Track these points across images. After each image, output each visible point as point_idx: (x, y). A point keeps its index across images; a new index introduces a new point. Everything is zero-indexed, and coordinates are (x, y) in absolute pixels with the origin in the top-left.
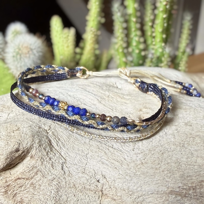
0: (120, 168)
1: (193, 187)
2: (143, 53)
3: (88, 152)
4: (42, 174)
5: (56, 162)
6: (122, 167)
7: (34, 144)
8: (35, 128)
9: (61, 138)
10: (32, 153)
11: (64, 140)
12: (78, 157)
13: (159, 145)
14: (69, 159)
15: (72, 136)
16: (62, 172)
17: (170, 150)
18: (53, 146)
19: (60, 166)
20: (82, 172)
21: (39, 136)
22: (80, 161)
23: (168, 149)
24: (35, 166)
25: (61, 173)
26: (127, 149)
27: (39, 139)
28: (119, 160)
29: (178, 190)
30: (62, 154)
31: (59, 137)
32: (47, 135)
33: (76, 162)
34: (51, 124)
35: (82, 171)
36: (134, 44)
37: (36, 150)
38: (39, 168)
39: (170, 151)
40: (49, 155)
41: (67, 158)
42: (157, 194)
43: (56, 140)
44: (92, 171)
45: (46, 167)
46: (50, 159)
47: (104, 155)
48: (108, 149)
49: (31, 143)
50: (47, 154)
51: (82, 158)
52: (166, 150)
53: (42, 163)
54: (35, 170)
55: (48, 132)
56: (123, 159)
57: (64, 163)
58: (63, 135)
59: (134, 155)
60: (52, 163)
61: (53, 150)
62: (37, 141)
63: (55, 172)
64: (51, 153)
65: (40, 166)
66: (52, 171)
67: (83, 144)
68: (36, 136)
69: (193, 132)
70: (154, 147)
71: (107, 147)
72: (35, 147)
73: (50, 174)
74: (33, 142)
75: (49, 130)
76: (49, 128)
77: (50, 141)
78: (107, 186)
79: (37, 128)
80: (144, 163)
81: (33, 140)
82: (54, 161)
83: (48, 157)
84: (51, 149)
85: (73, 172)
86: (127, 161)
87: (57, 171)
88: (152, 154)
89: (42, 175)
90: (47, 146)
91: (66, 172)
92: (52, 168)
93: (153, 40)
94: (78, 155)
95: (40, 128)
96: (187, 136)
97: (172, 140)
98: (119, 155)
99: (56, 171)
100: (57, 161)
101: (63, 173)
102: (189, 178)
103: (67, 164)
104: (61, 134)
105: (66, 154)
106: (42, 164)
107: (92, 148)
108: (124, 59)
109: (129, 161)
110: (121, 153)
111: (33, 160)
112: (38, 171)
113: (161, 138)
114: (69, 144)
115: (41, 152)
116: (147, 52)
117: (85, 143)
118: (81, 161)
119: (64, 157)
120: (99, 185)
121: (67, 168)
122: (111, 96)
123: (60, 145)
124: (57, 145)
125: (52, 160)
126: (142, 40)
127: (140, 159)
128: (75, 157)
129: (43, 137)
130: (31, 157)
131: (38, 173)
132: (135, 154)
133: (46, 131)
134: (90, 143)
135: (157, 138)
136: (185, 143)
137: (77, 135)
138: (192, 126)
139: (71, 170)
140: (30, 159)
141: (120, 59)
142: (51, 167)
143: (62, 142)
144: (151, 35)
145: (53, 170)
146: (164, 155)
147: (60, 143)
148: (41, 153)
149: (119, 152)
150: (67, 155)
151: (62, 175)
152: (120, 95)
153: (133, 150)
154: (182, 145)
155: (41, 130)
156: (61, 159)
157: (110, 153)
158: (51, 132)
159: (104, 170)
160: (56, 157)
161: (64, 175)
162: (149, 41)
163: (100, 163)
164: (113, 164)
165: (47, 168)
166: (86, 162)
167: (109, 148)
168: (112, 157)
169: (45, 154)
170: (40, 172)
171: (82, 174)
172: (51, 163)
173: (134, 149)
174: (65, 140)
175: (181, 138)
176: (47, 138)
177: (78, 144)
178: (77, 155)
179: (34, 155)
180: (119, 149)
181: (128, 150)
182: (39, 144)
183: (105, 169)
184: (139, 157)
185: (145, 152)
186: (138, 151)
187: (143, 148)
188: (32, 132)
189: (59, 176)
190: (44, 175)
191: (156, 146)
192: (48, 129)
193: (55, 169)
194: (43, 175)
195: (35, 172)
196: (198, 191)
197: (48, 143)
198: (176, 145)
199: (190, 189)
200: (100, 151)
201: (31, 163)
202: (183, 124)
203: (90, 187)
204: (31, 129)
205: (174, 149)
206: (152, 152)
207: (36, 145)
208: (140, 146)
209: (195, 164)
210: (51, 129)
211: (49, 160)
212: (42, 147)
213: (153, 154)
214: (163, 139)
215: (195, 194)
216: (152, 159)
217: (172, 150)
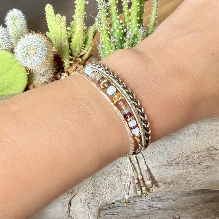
1: (174, 159)
29: (166, 163)
42: (155, 167)
78: (124, 169)
102: (172, 154)
120: (119, 169)
159: (121, 159)
196: (178, 160)
199: (173, 161)
203: (113, 172)
209: (175, 145)
215: (176, 163)
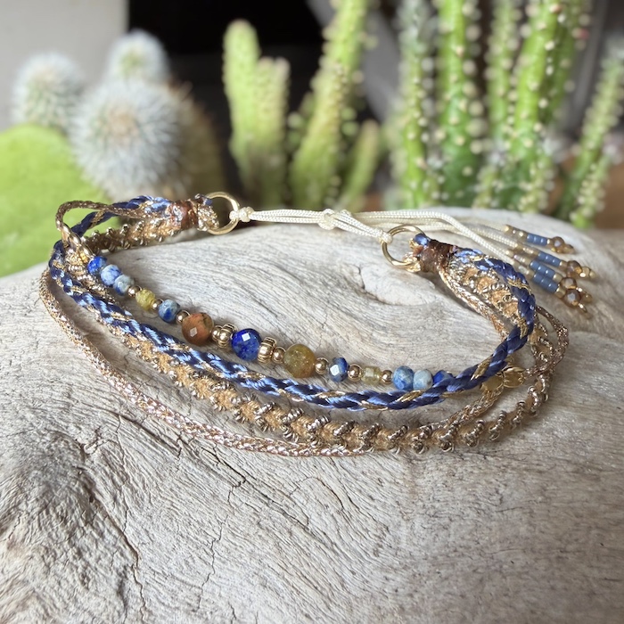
0: (320, 615)
2: (476, 148)
3: (219, 533)
4: (44, 607)
5: (101, 565)
6: (329, 613)
7: (23, 504)
8: (38, 440)
9: (134, 472)
10: (16, 533)
11: (143, 482)
12: (182, 550)
13: (472, 544)
14: (151, 555)
15: (174, 469)
16: (116, 603)
17: (510, 571)
18: (98, 501)
19: (114, 579)
20: (186, 607)
21: (47, 471)
22: (187, 563)
23: (505, 566)
24: (20, 578)
25: (110, 608)
26: (353, 544)
27: (46, 483)
28: (321, 583)
30: (129, 533)
31: (127, 470)
32: (80, 466)
33: (174, 568)
34: (105, 422)
35: (189, 605)
37: (29, 523)
38: (33, 584)
39: (511, 574)
40: (76, 537)
41: (143, 550)
43: (114, 482)
44: (223, 607)
45: (59, 583)
46: (80, 553)
47: (272, 553)
48: (291, 533)
49: (10, 500)
50: (71, 534)
51: (194, 555)
52: (496, 571)
53: (46, 569)
54: (20, 593)
55: (90, 450)
56: (335, 582)
57: (129, 569)
58: (143, 462)
59: (375, 572)
60: (86, 568)
61: (98, 519)
62: (36, 492)
63: (92, 601)
64: (87, 532)
65: (38, 580)
66: (81, 599)
67: (207, 501)
68: (36, 472)
69: (603, 507)
70: (452, 549)
71: (288, 524)
72: (24, 515)
73: (72, 609)
74: (21, 496)
75: (90, 445)
76: (93, 437)
77: (89, 486)
79: (48, 438)
80: (407, 607)
81: (21, 489)
82: (92, 560)
83: (74, 545)
84: (87, 515)
85: (158, 605)
86: (349, 593)
87: (100, 599)
88: (444, 576)
89: (42, 612)
90: (73, 507)
91: (130, 604)
92: (80, 588)
93: (511, 109)
94: (183, 542)
95: (59, 436)
96: (578, 520)
97: (523, 530)
98: (325, 561)
99: (94, 600)
100: (105, 562)
101: (118, 608)
103: (142, 574)
104: (135, 459)
105: (143, 533)
106: (46, 574)
107: (235, 520)
109: (354, 593)
110: (331, 554)
111: (16, 556)
112: (28, 598)
113: (480, 520)
114: (159, 498)
115: (46, 529)
116: (487, 145)
117: (214, 496)
118: (191, 563)
119: (134, 542)
121: (136, 589)
122: (331, 328)
123: (124, 502)
124: (115, 499)
125: (87, 556)
126: (476, 108)
127: (396, 591)
128: (170, 548)
129: (65, 475)
130: (11, 546)
131: (29, 603)
132: (382, 569)
133: (82, 450)
134: (231, 499)
135: (468, 516)
136: (570, 547)
137: (190, 465)
138: (602, 479)
139: (151, 595)
140: (5, 550)
142: (79, 583)
143: (132, 489)
144: (505, 97)
145: (86, 595)
146: (487, 588)
147: (126, 493)
148: (46, 534)
149: (327, 551)
150: (146, 539)
151: (116, 614)
152: (362, 327)
153: (376, 553)
154: (556, 553)
155: (62, 445)
156: (122, 555)
157: (292, 551)
158: (98, 452)
159: (266, 611)
160: (101, 548)
161: (123, 616)
162: (499, 113)
163: (256, 581)
164: (299, 593)
165: (65, 587)
166: (208, 570)
167: (296, 530)
168: (297, 566)
169: (64, 535)
170: (36, 601)
171: (185, 615)
172: (80, 570)
173: (381, 546)
174: (146, 481)
175: (556, 527)
176: (79, 475)
177: (190, 498)
178: (181, 539)
179: (21, 538)
180: (325, 540)
181: (358, 549)
182: (41, 502)
183: (268, 609)
184: (392, 583)
185: (416, 567)
186: (391, 557)
187: (411, 550)
188: (23, 459)
189: (104, 617)
190: (49, 611)
191: (460, 550)
192: (86, 442)
193: (92, 590)
194: (46, 611)
195: (20, 599)
197: (78, 494)
198: (533, 551)
200: (260, 536)
201: (7, 567)
202: (570, 469)
204: (23, 446)
205: (526, 570)
206: (442, 572)
207: (31, 506)
208: (403, 540)
210: (100, 442)
211: (74, 558)
212: (55, 511)
213: (446, 579)
214: (488, 525)
216: (441, 597)
217: (519, 570)
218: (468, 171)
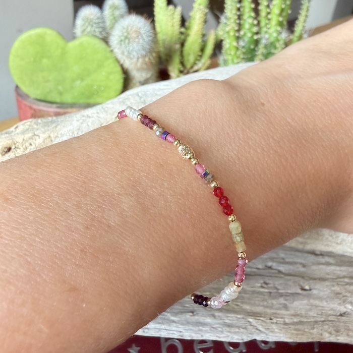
2: (256, 37)
36: (247, 26)
93: (268, 22)
108: (235, 44)
116: (259, 36)
141: (230, 43)
144: (266, 17)
162: (263, 24)
218: (252, 47)
